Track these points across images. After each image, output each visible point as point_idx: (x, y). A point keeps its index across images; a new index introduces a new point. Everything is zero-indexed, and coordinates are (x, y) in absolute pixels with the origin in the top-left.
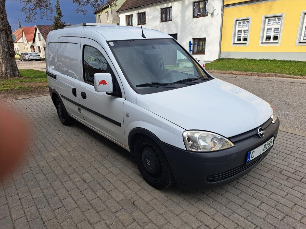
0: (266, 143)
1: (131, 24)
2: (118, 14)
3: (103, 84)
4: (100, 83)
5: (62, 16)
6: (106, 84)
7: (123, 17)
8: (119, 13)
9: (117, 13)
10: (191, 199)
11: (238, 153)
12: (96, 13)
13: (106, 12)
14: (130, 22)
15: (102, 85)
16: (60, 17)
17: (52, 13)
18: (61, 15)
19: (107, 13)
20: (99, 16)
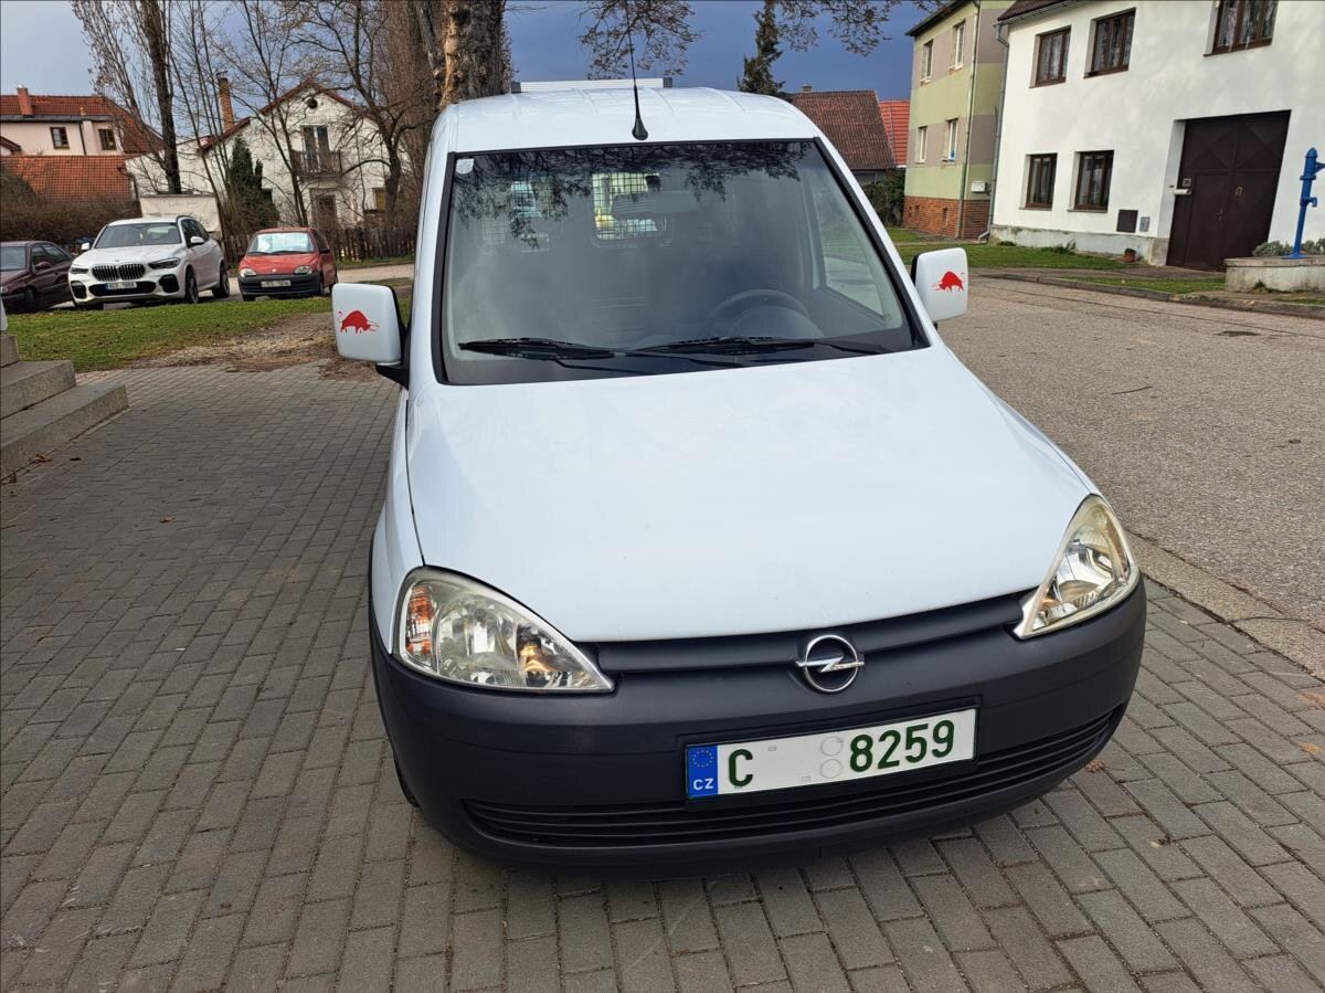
0: (875, 732)
1: (1055, 72)
2: (1005, 27)
3: (357, 329)
4: (346, 323)
5: (778, 55)
6: (366, 327)
7: (1023, 44)
8: (1012, 26)
9: (1001, 25)
10: (475, 891)
11: (607, 733)
12: (917, 33)
13: (956, 27)
14: (1056, 64)
15: (351, 329)
16: (770, 60)
17: (688, 45)
18: (774, 51)
19: (962, 30)
20: (929, 44)
